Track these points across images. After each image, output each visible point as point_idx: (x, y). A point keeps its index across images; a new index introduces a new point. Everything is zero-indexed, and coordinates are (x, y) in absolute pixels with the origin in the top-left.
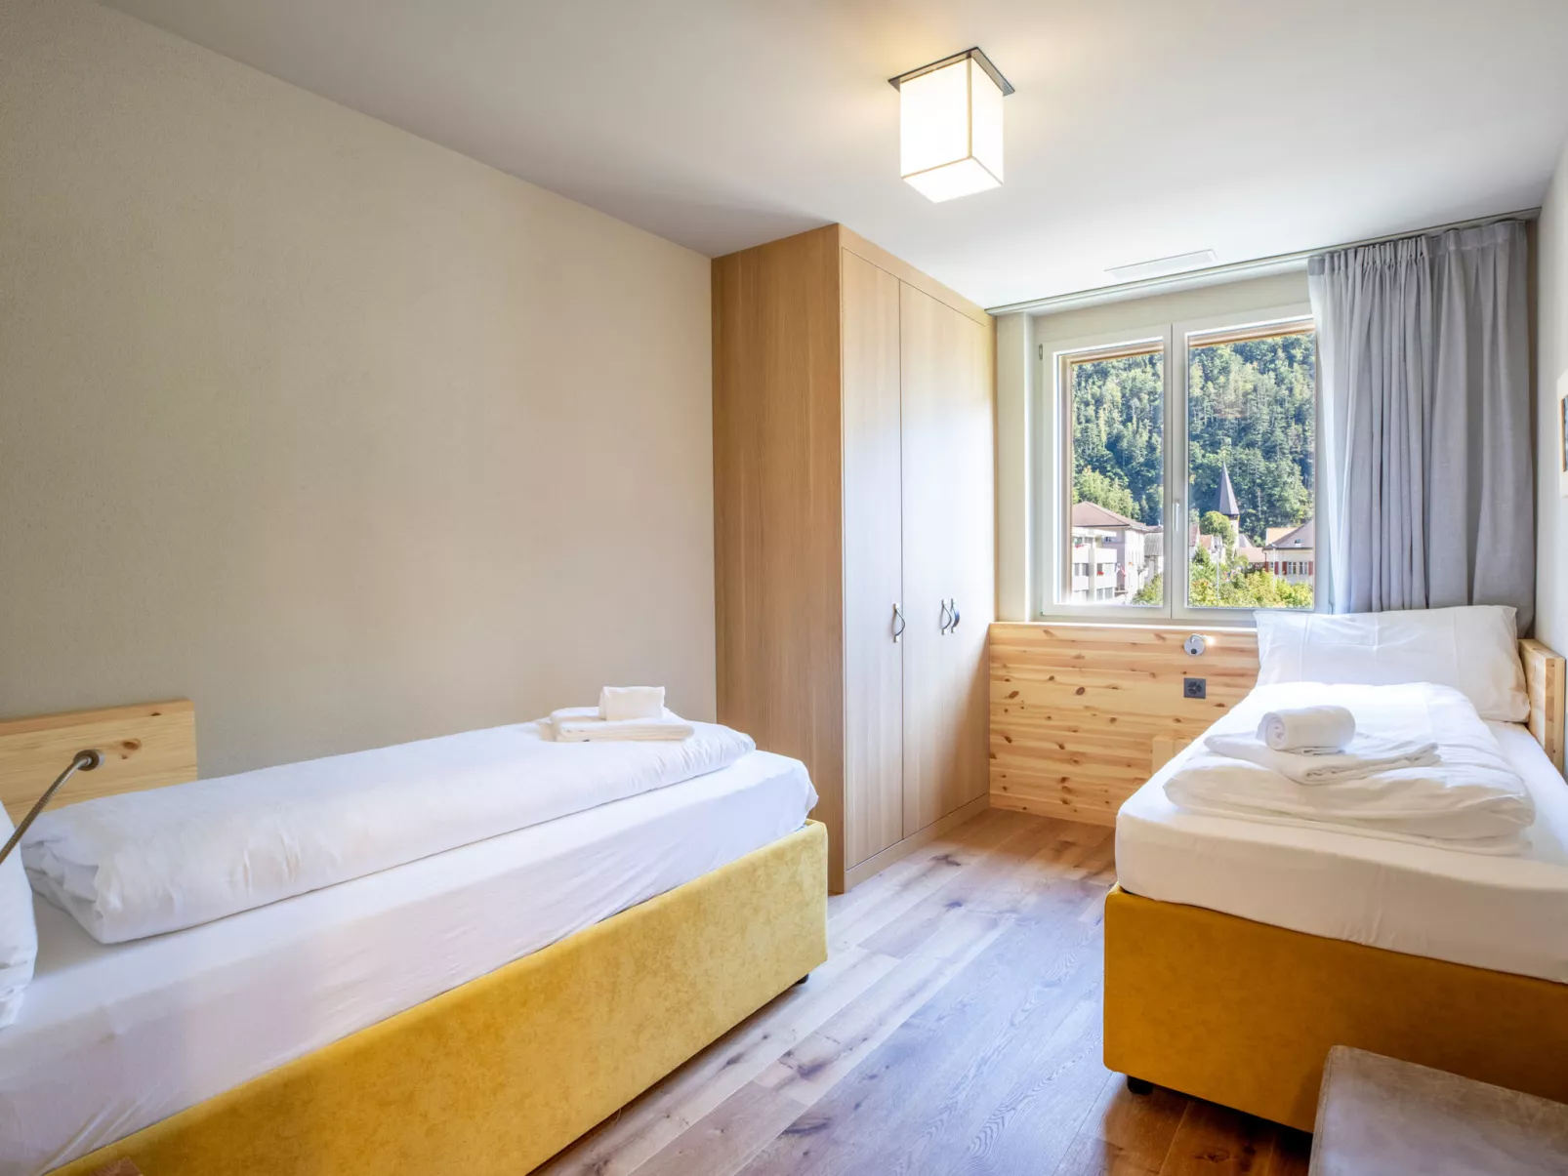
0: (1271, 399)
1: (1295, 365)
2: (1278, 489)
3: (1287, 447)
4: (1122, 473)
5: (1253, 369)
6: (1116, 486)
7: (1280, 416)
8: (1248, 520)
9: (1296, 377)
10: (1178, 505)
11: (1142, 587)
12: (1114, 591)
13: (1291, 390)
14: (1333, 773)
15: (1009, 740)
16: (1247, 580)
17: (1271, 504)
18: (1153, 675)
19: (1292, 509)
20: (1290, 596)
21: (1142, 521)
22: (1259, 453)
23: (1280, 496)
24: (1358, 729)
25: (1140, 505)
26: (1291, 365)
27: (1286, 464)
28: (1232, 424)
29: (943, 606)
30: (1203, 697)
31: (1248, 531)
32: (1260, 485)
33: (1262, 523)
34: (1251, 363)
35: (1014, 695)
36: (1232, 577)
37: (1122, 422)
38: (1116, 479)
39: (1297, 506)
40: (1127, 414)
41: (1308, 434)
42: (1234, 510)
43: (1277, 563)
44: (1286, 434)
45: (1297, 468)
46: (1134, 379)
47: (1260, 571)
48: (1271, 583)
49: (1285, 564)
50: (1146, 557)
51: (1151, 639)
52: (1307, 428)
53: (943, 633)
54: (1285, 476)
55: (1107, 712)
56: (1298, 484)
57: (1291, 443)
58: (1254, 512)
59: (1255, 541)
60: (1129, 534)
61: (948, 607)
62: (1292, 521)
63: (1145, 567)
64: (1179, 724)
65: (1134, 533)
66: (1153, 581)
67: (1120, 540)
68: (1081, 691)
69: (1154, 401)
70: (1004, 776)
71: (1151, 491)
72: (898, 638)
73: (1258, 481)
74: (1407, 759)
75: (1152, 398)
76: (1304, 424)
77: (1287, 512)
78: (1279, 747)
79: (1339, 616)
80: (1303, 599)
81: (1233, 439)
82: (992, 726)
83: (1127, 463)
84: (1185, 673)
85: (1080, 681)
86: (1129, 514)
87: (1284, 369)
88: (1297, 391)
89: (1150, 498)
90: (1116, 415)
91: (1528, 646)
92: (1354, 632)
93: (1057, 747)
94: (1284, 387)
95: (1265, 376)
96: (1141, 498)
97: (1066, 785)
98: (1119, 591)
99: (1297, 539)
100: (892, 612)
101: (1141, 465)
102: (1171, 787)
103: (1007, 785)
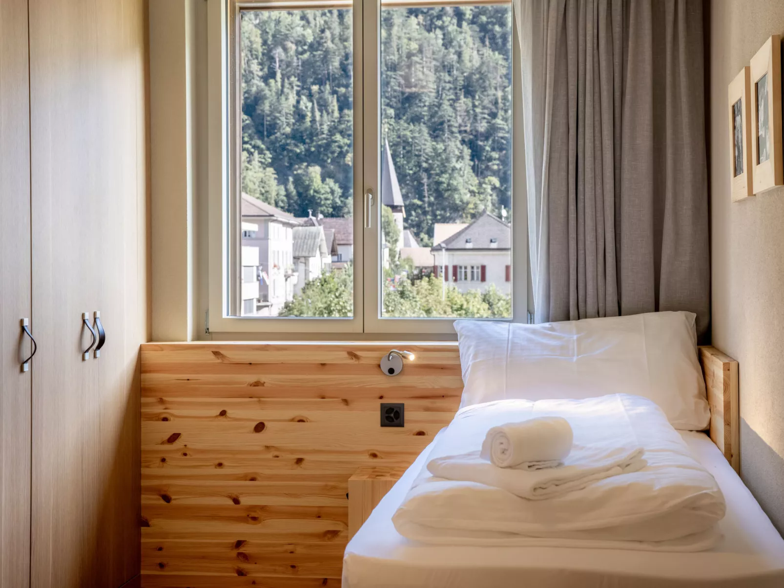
0: (438, 64)
1: (464, 24)
2: (446, 176)
3: (456, 125)
4: (263, 146)
5: (419, 24)
6: (256, 163)
7: (448, 86)
8: (413, 213)
9: (465, 39)
10: (370, 196)
11: (290, 299)
12: (255, 304)
13: (459, 54)
14: (557, 485)
15: (167, 499)
16: (414, 288)
17: (439, 194)
18: (346, 402)
19: (461, 201)
20: (461, 308)
21: (289, 211)
22: (425, 130)
23: (449, 185)
24: (575, 442)
25: (286, 190)
26: (459, 25)
27: (454, 146)
28: (395, 91)
29: (84, 322)
30: (401, 425)
31: (413, 226)
32: (426, 170)
33: (429, 217)
34: (416, 16)
35: (174, 438)
36: (397, 284)
37: (262, 77)
38: (256, 154)
39: (467, 197)
40: (269, 68)
41: (478, 110)
42: (398, 200)
43: (446, 267)
44: (454, 109)
45: (467, 152)
46: (278, 22)
47: (429, 276)
48: (440, 291)
49: (455, 268)
50: (294, 258)
51: (342, 358)
52: (477, 103)
53: (83, 359)
54: (454, 160)
55: (292, 452)
56: (468, 171)
57: (460, 120)
58: (419, 203)
59: (422, 240)
60: (272, 226)
61: (90, 323)
62: (461, 216)
63: (293, 271)
64: (375, 460)
65: (281, 225)
66: (304, 290)
67: (262, 235)
68: (260, 427)
69: (302, 53)
70: (160, 549)
71: (300, 171)
72: (26, 367)
73: (425, 165)
74: (619, 466)
75: (300, 49)
76: (473, 97)
77: (456, 204)
78: (505, 464)
79: (538, 325)
80: (475, 311)
81: (396, 109)
82: (144, 483)
83: (270, 134)
84: (381, 397)
85: (257, 414)
86: (273, 202)
87: (452, 28)
88: (466, 57)
89: (298, 181)
90: (255, 67)
91: (707, 353)
92: (553, 343)
93: (231, 503)
94: (452, 50)
95: (432, 35)
96: (288, 180)
97: (242, 550)
98: (262, 304)
99: (468, 237)
100: (18, 330)
101: (287, 136)
102: (401, 517)
103: (164, 561)
